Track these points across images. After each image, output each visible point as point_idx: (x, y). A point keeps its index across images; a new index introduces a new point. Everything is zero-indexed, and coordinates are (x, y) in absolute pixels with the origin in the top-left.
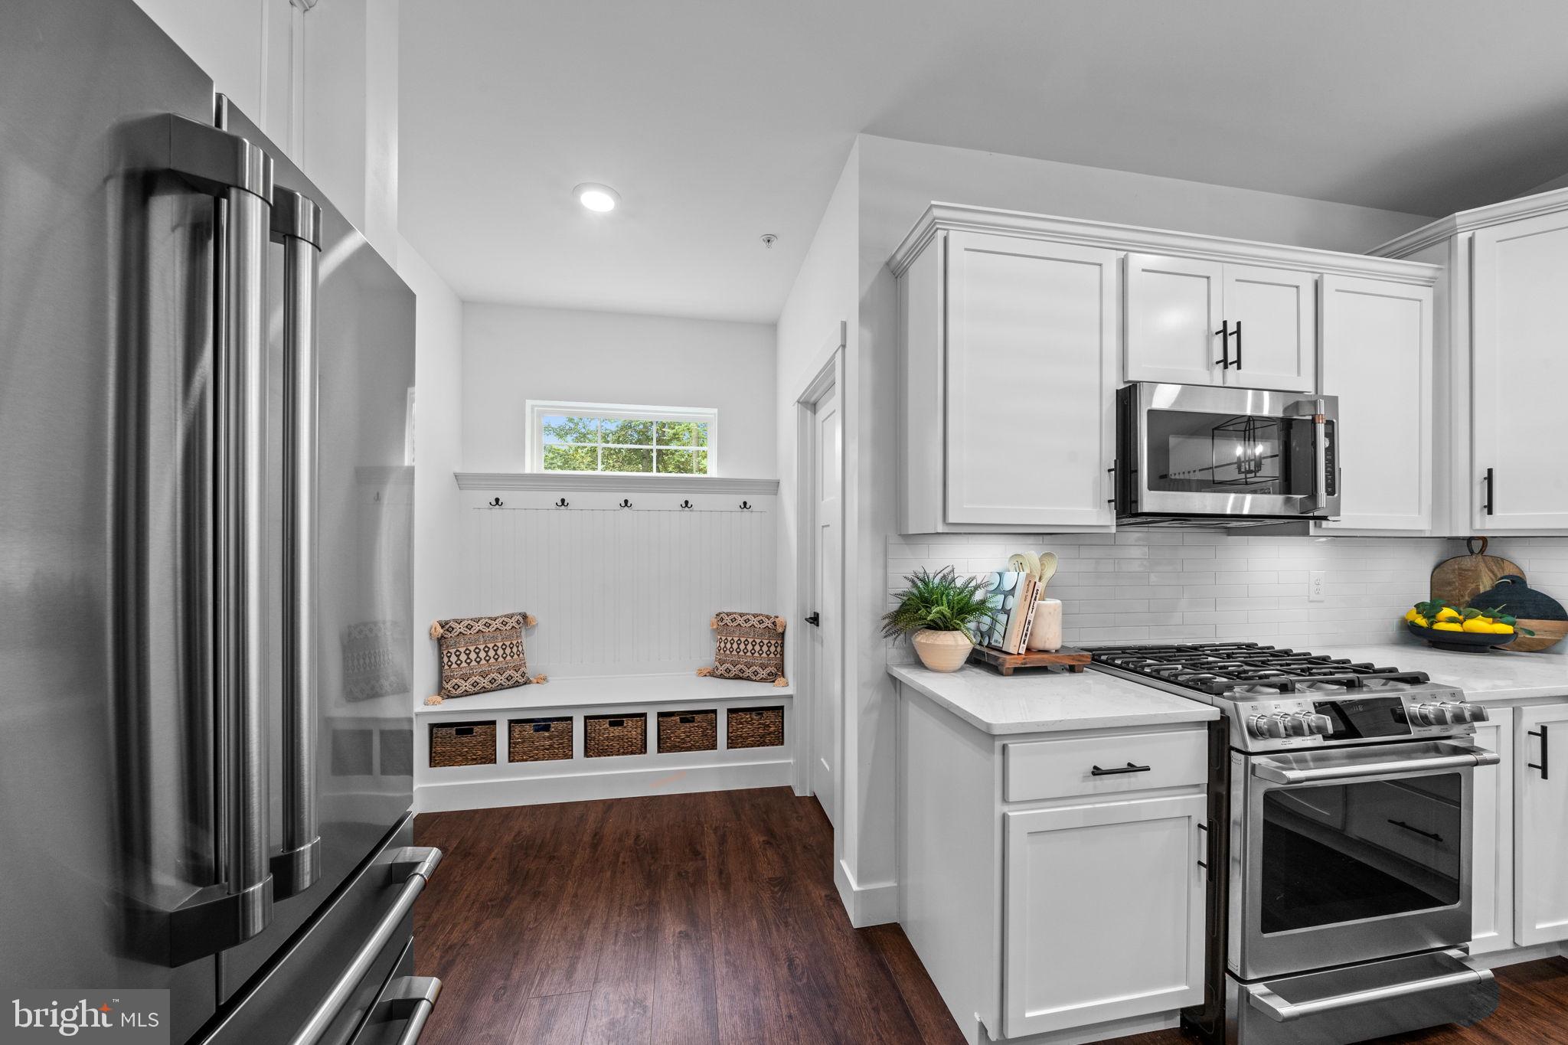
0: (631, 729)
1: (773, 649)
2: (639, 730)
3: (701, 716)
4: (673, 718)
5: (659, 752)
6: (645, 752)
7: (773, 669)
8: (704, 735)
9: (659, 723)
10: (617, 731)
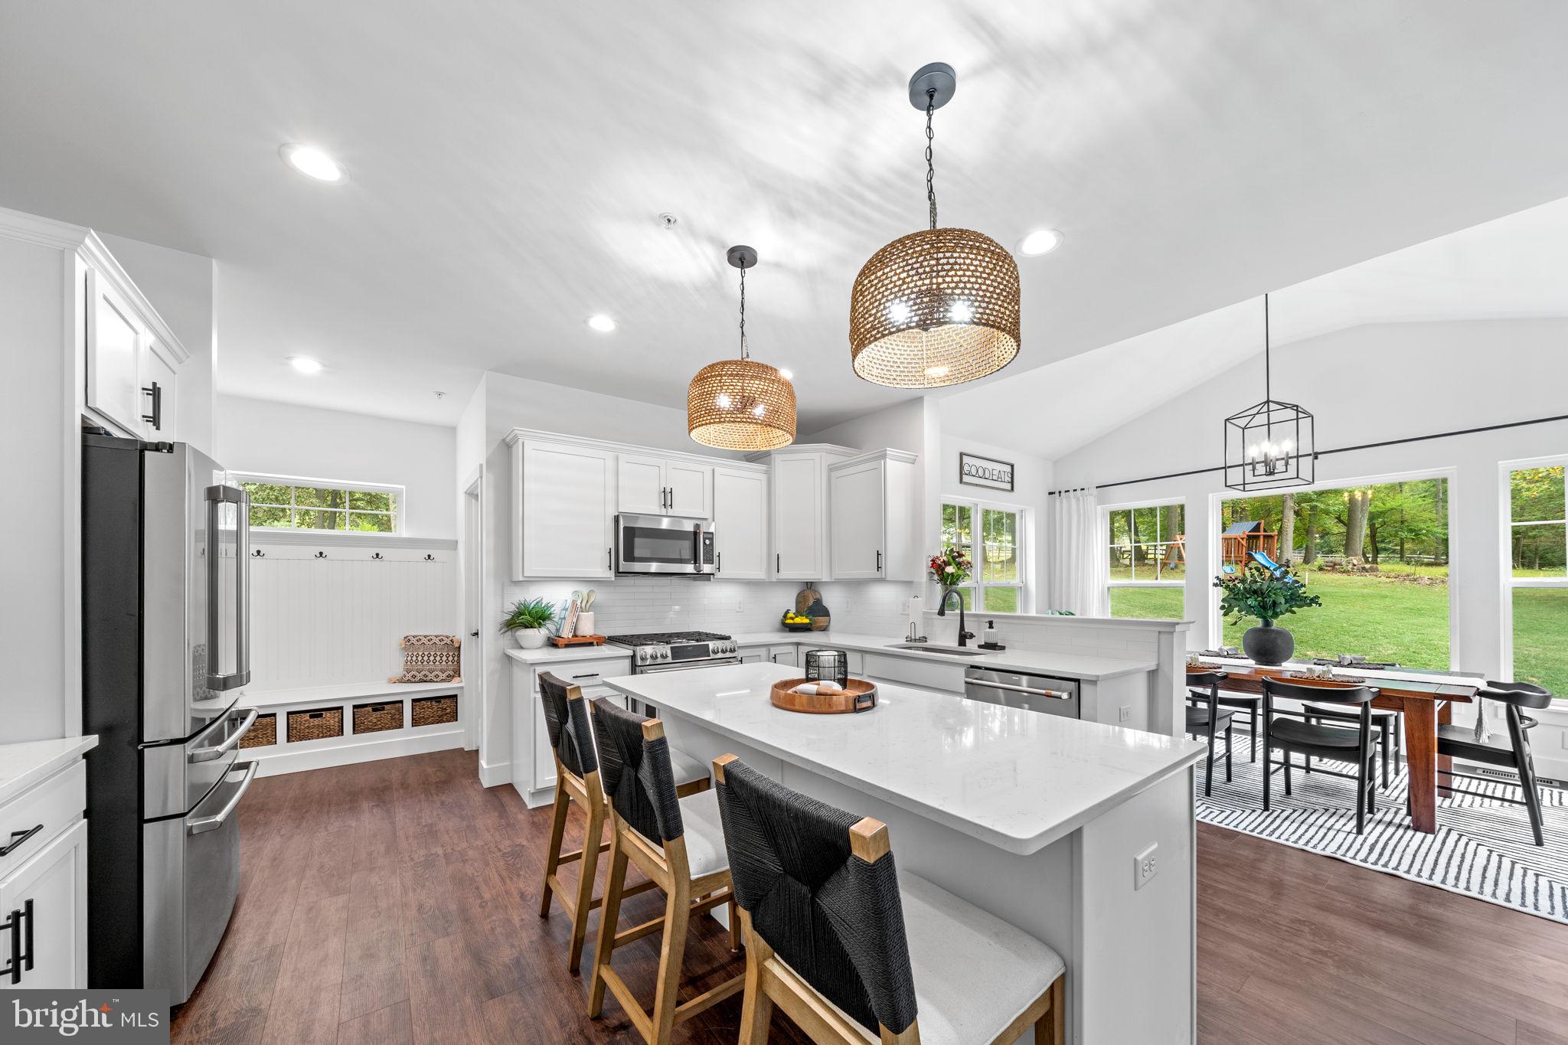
0: (330, 719)
1: (450, 658)
2: (336, 719)
3: (389, 706)
4: (366, 709)
5: (354, 733)
6: (342, 734)
7: (452, 673)
8: (393, 718)
9: (354, 712)
10: (317, 721)
